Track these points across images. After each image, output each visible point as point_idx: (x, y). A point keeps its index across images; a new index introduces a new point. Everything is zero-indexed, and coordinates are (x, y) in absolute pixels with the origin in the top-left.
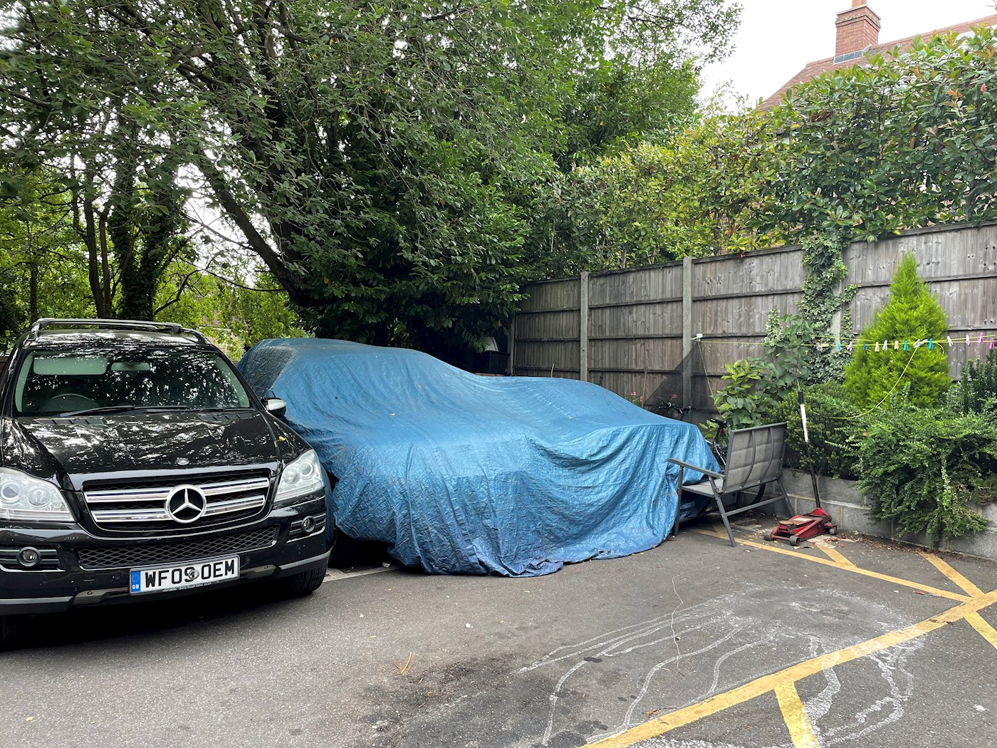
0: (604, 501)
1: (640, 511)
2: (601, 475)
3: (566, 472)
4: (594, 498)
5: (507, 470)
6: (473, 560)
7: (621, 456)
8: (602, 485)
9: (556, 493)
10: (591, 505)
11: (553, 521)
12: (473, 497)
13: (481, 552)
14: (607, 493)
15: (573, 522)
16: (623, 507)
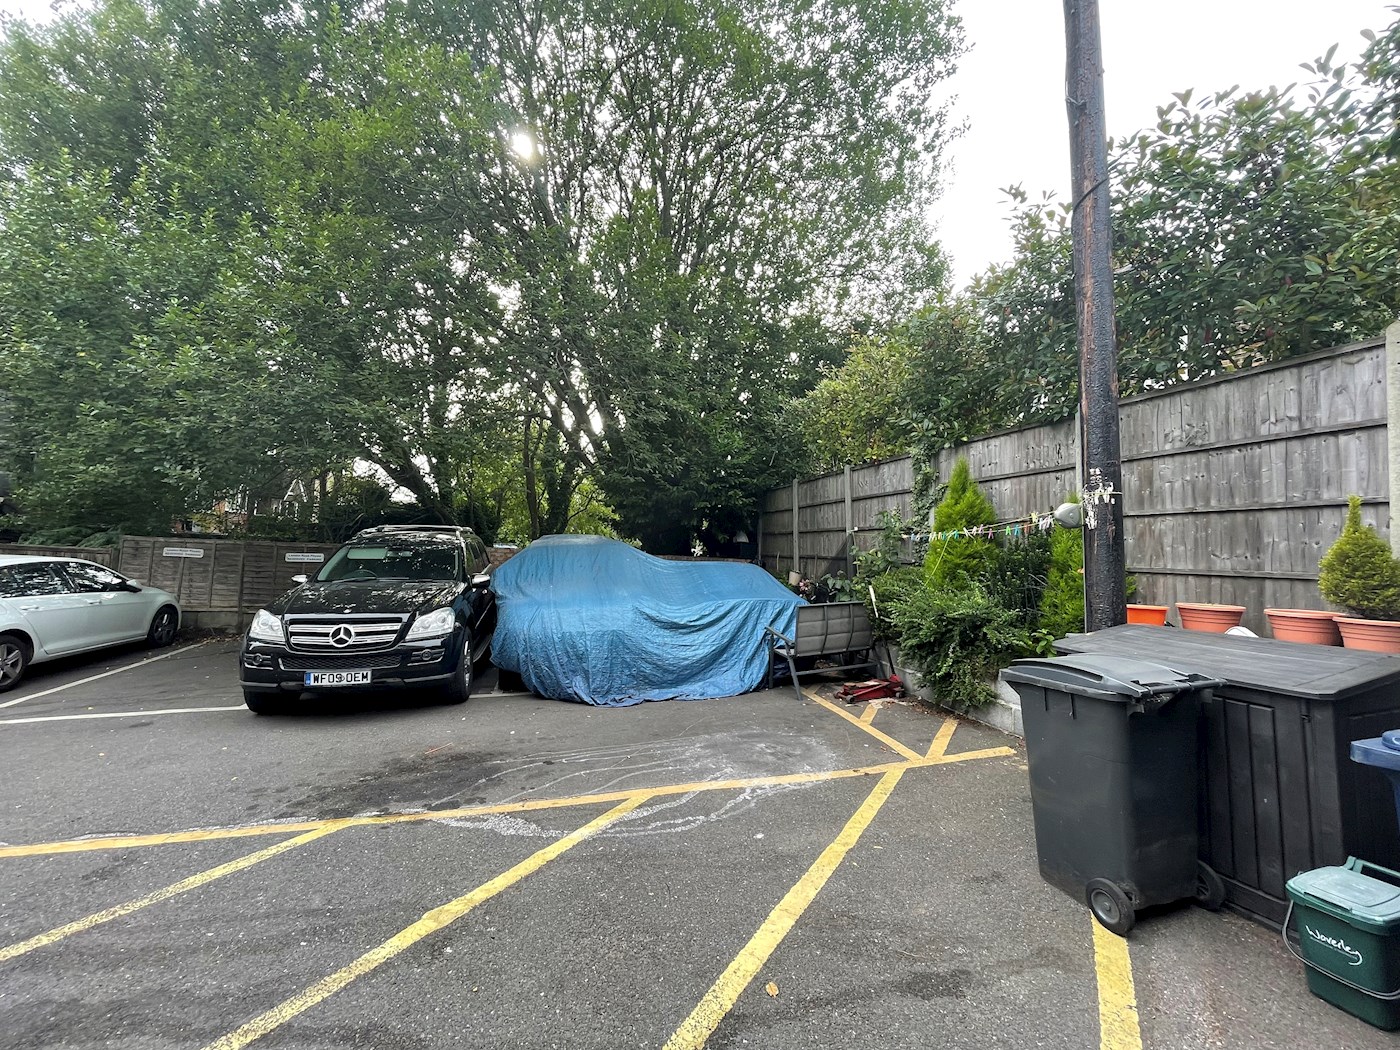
0: (699, 657)
1: (736, 666)
2: (700, 637)
3: (667, 633)
4: (689, 653)
5: (605, 629)
6: (570, 691)
7: (723, 622)
8: (701, 645)
9: (650, 648)
10: (685, 659)
11: (648, 669)
12: (574, 647)
13: (579, 687)
14: (703, 652)
15: (666, 671)
16: (722, 663)
